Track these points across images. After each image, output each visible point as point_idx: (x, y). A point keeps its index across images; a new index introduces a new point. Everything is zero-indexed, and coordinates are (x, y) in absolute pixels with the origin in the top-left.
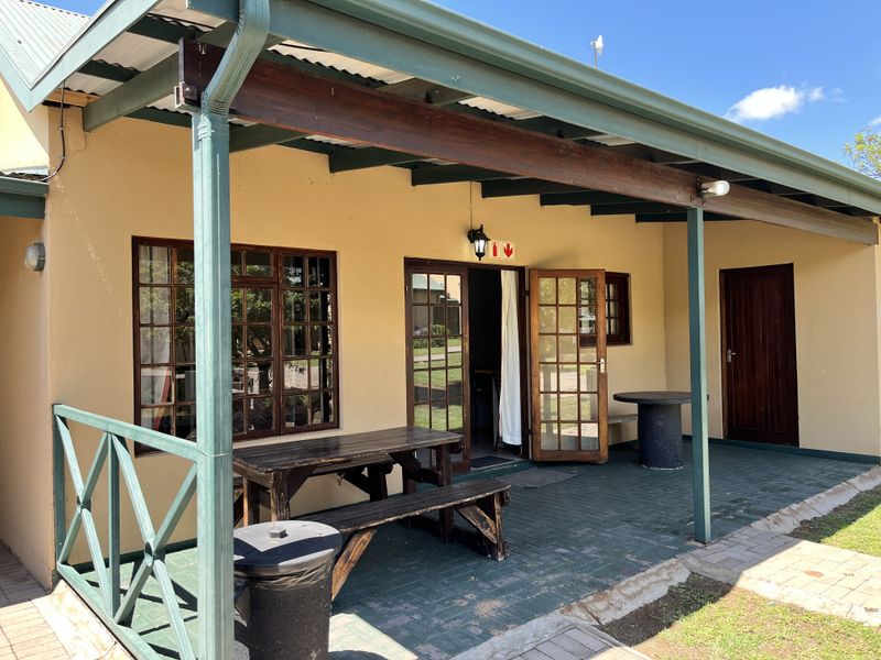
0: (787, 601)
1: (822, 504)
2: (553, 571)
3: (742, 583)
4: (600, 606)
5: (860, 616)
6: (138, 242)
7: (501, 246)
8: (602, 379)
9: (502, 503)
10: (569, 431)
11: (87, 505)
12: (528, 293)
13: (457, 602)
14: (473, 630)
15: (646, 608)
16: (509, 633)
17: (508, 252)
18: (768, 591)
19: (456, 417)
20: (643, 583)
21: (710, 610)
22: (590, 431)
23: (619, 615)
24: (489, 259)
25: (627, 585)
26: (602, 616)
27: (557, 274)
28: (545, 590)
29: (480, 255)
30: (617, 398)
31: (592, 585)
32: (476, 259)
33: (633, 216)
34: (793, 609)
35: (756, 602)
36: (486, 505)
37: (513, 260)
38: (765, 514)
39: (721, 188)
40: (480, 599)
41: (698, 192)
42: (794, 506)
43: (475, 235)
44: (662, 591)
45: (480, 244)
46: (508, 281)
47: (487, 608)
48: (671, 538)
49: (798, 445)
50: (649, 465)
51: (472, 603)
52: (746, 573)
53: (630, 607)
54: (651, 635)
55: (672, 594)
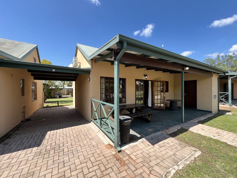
0: (198, 133)
1: (202, 118)
2: (159, 126)
3: (190, 130)
4: (167, 131)
5: (212, 137)
6: (101, 77)
7: (149, 77)
8: (164, 97)
9: (151, 115)
10: (159, 105)
11: (96, 112)
12: (153, 84)
13: (145, 129)
14: (148, 133)
15: (174, 132)
16: (154, 134)
17: (150, 78)
18: (195, 131)
19: (142, 102)
20: (174, 128)
21: (185, 133)
22: (162, 105)
23: (170, 133)
24: (147, 79)
25: (171, 129)
26: (168, 133)
27: (158, 81)
28: (158, 128)
29: (146, 79)
30: (166, 100)
31: (166, 128)
32: (145, 79)
34: (199, 134)
35: (193, 133)
36: (149, 115)
37: (151, 79)
38: (192, 119)
39: (187, 68)
40: (149, 129)
41: (183, 69)
42: (197, 118)
44: (176, 130)
45: (146, 77)
46: (150, 82)
48: (177, 122)
49: (196, 108)
51: (147, 129)
52: (190, 128)
53: (172, 132)
54: (176, 136)
55: (178, 130)
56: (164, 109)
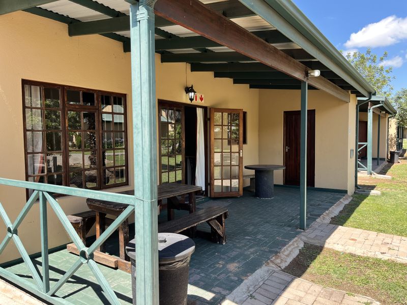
0: (348, 252)
1: (336, 210)
2: (251, 247)
3: (326, 246)
4: (278, 261)
5: (380, 256)
6: (25, 82)
7: (199, 96)
8: (241, 159)
9: (226, 217)
10: (226, 183)
11: (15, 232)
12: (209, 119)
13: (217, 265)
14: (233, 278)
15: (294, 260)
16: (250, 278)
17: (201, 99)
18: (339, 248)
20: (290, 249)
21: (320, 258)
22: (235, 183)
23: (287, 264)
24: (194, 102)
25: (284, 251)
26: (281, 265)
27: (222, 111)
28: (252, 256)
29: (191, 100)
30: (246, 167)
31: (271, 252)
32: (189, 102)
33: (248, 85)
34: (352, 255)
35: (336, 253)
37: (203, 103)
38: (319, 216)
39: (317, 73)
40: (227, 263)
41: (307, 74)
42: (327, 212)
43: (189, 90)
44: (297, 252)
45: (192, 94)
46: (200, 113)
47: (233, 267)
48: (290, 229)
49: (314, 186)
50: (260, 197)
51: (224, 266)
52: (327, 241)
53: (289, 260)
54: (303, 272)
55: (301, 253)
56: (241, 192)
